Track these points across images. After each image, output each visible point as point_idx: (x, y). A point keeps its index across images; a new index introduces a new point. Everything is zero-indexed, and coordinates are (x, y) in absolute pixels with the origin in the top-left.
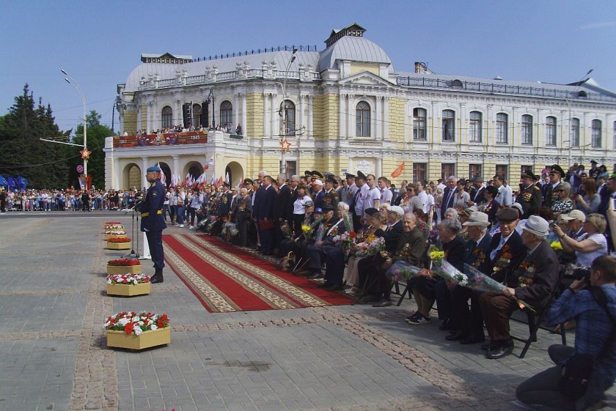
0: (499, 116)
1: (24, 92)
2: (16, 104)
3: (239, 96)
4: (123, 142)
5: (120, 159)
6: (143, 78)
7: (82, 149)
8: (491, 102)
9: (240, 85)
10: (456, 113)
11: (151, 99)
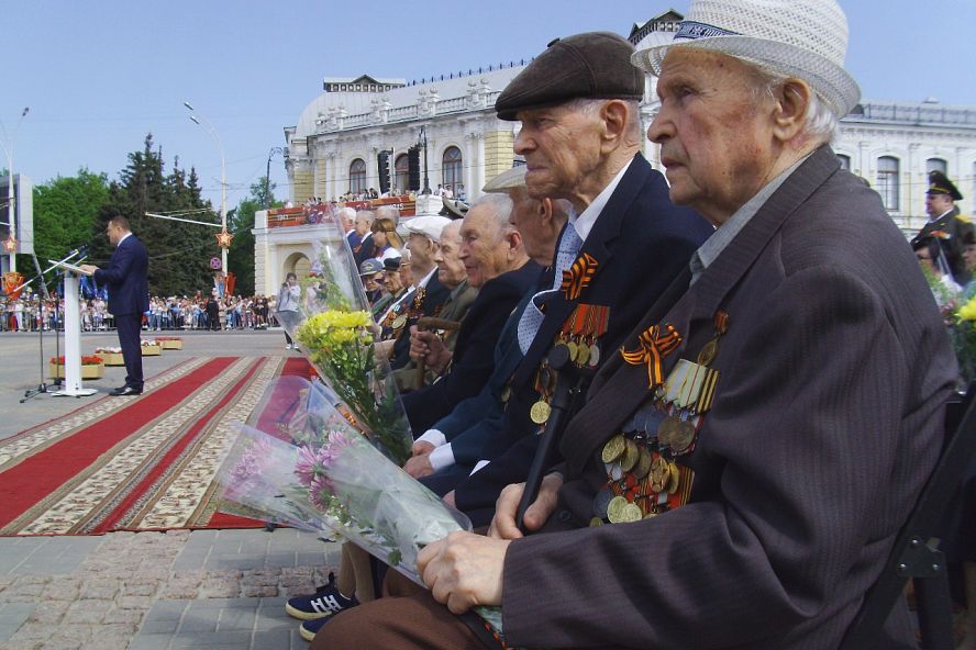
0: (932, 164)
1: (145, 146)
2: (132, 164)
3: (474, 137)
4: (282, 217)
5: (280, 246)
6: (320, 115)
7: (219, 230)
8: (916, 140)
9: (474, 119)
10: (852, 161)
11: (331, 148)
